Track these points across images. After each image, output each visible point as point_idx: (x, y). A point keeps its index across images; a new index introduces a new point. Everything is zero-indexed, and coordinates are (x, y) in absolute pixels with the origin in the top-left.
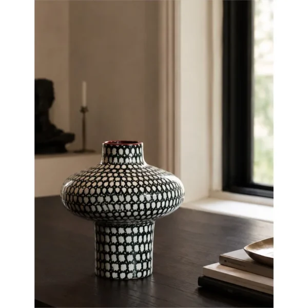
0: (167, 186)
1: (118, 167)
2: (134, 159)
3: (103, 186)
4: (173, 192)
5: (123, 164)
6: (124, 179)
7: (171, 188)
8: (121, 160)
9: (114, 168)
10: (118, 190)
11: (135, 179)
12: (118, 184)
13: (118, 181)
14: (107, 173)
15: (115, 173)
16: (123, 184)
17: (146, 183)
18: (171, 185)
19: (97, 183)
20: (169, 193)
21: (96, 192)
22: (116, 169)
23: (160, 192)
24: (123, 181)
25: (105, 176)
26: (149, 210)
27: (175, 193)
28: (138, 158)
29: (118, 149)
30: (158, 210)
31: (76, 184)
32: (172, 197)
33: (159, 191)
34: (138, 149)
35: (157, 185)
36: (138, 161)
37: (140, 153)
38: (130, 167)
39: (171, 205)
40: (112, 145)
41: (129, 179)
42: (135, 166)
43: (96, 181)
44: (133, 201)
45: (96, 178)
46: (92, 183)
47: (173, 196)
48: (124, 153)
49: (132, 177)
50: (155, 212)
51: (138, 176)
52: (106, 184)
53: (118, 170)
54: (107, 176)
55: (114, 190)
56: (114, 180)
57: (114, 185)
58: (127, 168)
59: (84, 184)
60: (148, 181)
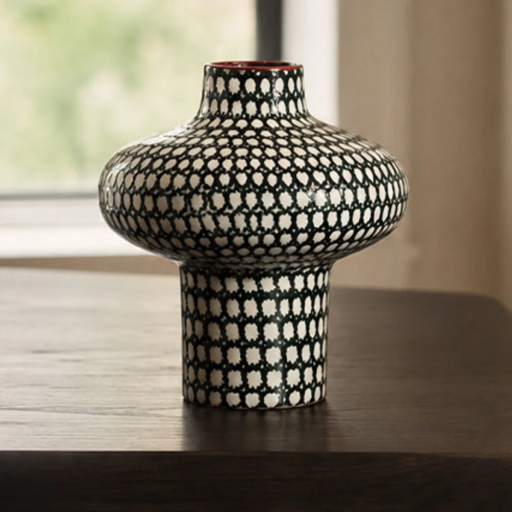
0: (368, 171)
1: (242, 124)
2: (282, 103)
3: (206, 170)
4: (382, 187)
5: (255, 117)
6: (257, 152)
7: (375, 177)
8: (251, 108)
9: (233, 127)
10: (242, 179)
11: (286, 152)
12: (241, 164)
13: (242, 157)
14: (216, 138)
15: (235, 137)
16: (255, 163)
17: (313, 162)
18: (375, 168)
19: (191, 161)
20: (372, 189)
21: (187, 185)
22: (238, 129)
23: (349, 186)
24: (255, 157)
25: (210, 146)
26: (319, 230)
27: (386, 190)
28: (292, 103)
29: (243, 80)
30: (344, 231)
31: (139, 165)
32: (378, 198)
33: (345, 182)
34: (291, 81)
35: (342, 168)
36: (293, 111)
37: (296, 90)
38: (272, 123)
39: (376, 218)
40: (227, 72)
41: (271, 152)
42: (285, 123)
43: (188, 157)
44: (281, 207)
45: (188, 149)
46: (179, 162)
47: (383, 198)
48: (258, 89)
49: (277, 147)
50: (335, 235)
51: (291, 146)
52: (213, 165)
53: (242, 131)
54: (215, 144)
55: (233, 180)
56: (233, 153)
57: (234, 167)
58: (266, 127)
59: (159, 162)
60: (317, 158)
